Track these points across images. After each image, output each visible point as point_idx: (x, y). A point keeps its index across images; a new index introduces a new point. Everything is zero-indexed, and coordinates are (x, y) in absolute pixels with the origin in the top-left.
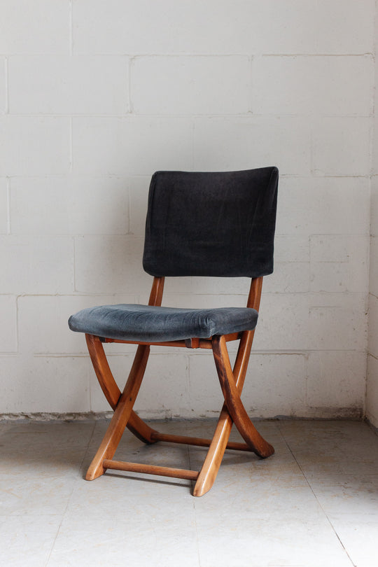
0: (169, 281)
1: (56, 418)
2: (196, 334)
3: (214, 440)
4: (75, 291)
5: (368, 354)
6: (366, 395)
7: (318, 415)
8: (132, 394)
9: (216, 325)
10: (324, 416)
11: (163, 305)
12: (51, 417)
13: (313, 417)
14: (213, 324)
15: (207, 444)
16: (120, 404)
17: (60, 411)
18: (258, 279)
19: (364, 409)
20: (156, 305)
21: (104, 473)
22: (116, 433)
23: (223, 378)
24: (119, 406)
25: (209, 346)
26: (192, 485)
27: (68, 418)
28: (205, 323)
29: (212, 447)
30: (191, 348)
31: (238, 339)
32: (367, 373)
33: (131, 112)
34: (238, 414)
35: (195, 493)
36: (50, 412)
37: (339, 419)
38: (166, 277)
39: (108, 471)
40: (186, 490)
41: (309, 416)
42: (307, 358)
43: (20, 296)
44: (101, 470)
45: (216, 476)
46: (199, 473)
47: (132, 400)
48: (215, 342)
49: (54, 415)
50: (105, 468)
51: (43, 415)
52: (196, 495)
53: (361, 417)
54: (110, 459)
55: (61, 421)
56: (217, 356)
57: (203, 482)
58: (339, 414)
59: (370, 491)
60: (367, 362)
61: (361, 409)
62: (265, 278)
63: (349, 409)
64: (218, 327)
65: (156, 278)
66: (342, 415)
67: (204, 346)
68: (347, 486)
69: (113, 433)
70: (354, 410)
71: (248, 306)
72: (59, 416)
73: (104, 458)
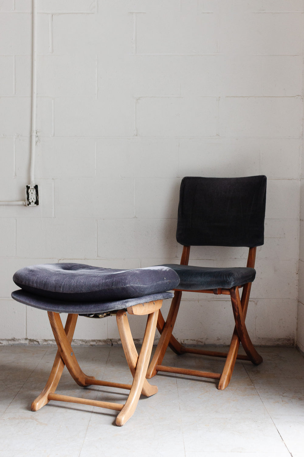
0: (193, 248)
1: (84, 343)
2: (222, 286)
3: (230, 353)
4: (98, 256)
5: (299, 302)
6: (297, 330)
7: (263, 343)
8: (172, 323)
9: (235, 280)
10: (269, 344)
11: (189, 264)
12: (81, 343)
13: (260, 344)
14: (233, 280)
15: (225, 356)
16: (165, 329)
17: (87, 338)
18: (253, 249)
19: (296, 340)
20: (185, 265)
21: (157, 374)
22: (163, 348)
23: (237, 314)
24: (164, 331)
25: (228, 293)
26: (216, 382)
27: (92, 343)
28: (228, 279)
29: (228, 358)
30: (217, 294)
31: (241, 287)
32: (298, 314)
33: (136, 135)
34: (244, 337)
35: (219, 388)
36: (80, 339)
37: (278, 346)
38: (191, 246)
39: (159, 372)
40: (213, 385)
41: (257, 344)
42: (256, 304)
43: (61, 259)
44: (155, 372)
45: (231, 377)
46: (221, 375)
47: (172, 326)
48: (233, 290)
49: (82, 341)
50: (157, 371)
51: (75, 341)
52: (220, 389)
53: (293, 345)
54: (160, 365)
55: (87, 345)
56: (233, 299)
57: (224, 380)
58: (278, 343)
59: (300, 399)
60: (298, 307)
61: (293, 340)
62: (258, 248)
63: (285, 339)
64: (236, 281)
65: (185, 246)
66: (280, 343)
67: (225, 292)
68: (285, 395)
69: (162, 347)
70: (289, 340)
71: (248, 266)
72: (86, 342)
73: (156, 364)
